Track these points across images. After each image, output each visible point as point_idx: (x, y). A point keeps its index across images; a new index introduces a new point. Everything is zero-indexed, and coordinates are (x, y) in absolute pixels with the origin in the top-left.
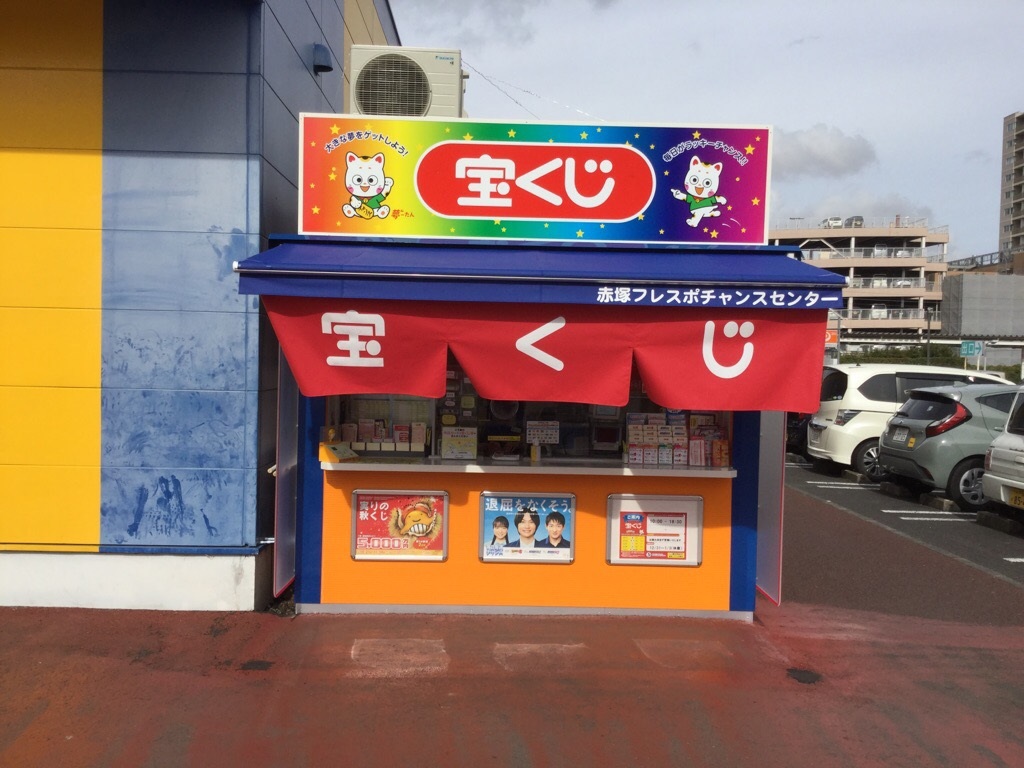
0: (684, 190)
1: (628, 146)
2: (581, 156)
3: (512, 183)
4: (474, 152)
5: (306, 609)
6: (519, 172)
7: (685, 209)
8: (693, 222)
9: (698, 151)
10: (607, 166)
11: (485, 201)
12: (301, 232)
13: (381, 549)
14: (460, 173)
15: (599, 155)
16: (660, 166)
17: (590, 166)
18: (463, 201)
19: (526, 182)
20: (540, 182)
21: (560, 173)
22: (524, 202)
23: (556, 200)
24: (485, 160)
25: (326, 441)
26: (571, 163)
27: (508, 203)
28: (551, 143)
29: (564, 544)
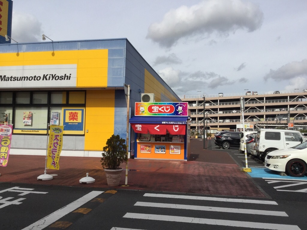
0: (178, 110)
1: (171, 105)
2: (166, 106)
3: (158, 109)
4: (154, 106)
5: (135, 158)
6: (159, 108)
7: (178, 112)
8: (179, 113)
9: (179, 105)
10: (169, 107)
11: (155, 111)
12: (135, 115)
13: (144, 151)
14: (152, 108)
15: (168, 106)
16: (175, 107)
17: (167, 107)
18: (153, 111)
19: (160, 109)
20: (161, 109)
21: (164, 108)
22: (160, 111)
23: (163, 111)
24: (155, 107)
25: (137, 139)
26: (165, 107)
27: (158, 111)
28: (163, 105)
29: (164, 151)
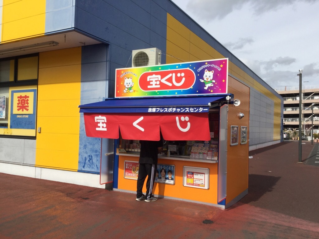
1: (188, 69)
2: (176, 72)
3: (160, 81)
4: (151, 74)
5: (115, 189)
6: (162, 78)
8: (206, 88)
9: (207, 68)
10: (183, 74)
11: (154, 86)
12: (115, 97)
13: (130, 176)
14: (148, 80)
15: (181, 72)
16: (197, 73)
17: (179, 75)
18: (149, 87)
19: (163, 81)
20: (167, 80)
21: (171, 77)
22: (163, 86)
23: (170, 85)
24: (154, 76)
26: (174, 74)
27: (159, 86)
28: (169, 70)
29: (172, 179)
